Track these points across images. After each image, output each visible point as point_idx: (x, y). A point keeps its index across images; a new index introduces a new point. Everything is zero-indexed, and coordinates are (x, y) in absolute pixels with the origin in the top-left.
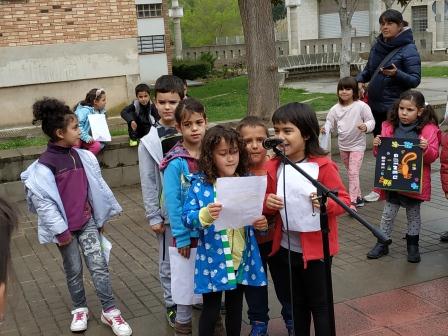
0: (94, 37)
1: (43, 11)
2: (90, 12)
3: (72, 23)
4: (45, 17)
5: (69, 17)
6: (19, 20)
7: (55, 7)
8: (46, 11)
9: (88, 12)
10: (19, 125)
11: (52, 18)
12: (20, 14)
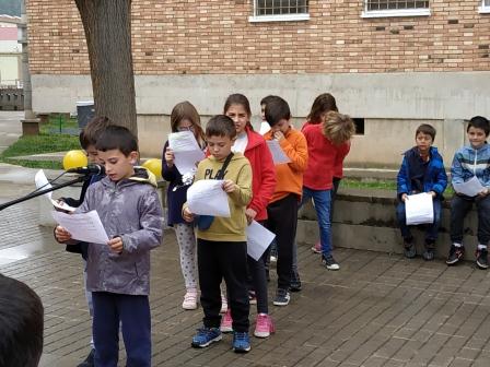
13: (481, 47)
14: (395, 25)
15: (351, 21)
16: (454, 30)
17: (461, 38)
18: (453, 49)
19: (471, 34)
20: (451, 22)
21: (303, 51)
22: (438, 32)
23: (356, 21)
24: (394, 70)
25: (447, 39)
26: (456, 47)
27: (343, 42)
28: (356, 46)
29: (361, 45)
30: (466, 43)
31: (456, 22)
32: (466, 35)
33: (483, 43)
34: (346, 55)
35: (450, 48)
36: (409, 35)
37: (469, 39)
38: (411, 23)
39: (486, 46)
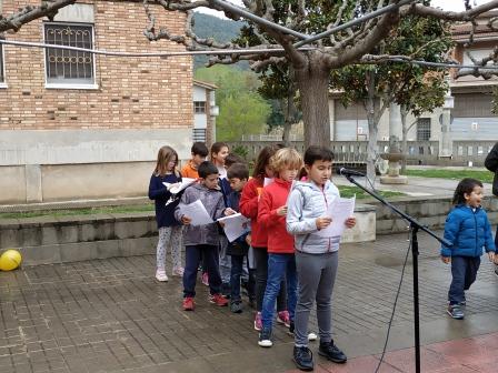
0: (156, 126)
1: (113, 101)
2: (155, 104)
3: (138, 112)
4: (115, 106)
5: (136, 107)
6: (92, 106)
7: (124, 98)
8: (117, 101)
9: (152, 104)
10: (84, 198)
11: (121, 107)
12: (94, 102)
13: (49, 112)
16: (27, 99)
17: (33, 106)
18: (28, 113)
19: (41, 103)
20: (25, 94)
22: (15, 100)
25: (23, 105)
26: (30, 112)
30: (37, 109)
31: (28, 94)
32: (37, 103)
33: (50, 109)
35: (26, 112)
37: (38, 106)
39: (53, 112)
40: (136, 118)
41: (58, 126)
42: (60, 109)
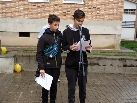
0: (106, 19)
1: (89, 9)
2: (106, 10)
3: (99, 14)
4: (90, 11)
5: (98, 11)
7: (94, 7)
8: (91, 9)
11: (92, 11)
14: (39, 5)
15: (25, 3)
16: (56, 7)
17: (58, 10)
19: (61, 9)
20: (55, 5)
21: (9, 11)
22: (52, 8)
23: (27, 3)
24: (39, 18)
25: (54, 10)
26: (57, 12)
27: (22, 9)
28: (27, 10)
29: (28, 10)
30: (59, 11)
31: (57, 5)
32: (59, 9)
34: (23, 13)
35: (55, 12)
36: (43, 8)
38: (44, 4)
39: (65, 13)
40: (98, 16)
41: (67, 18)
42: (68, 12)
